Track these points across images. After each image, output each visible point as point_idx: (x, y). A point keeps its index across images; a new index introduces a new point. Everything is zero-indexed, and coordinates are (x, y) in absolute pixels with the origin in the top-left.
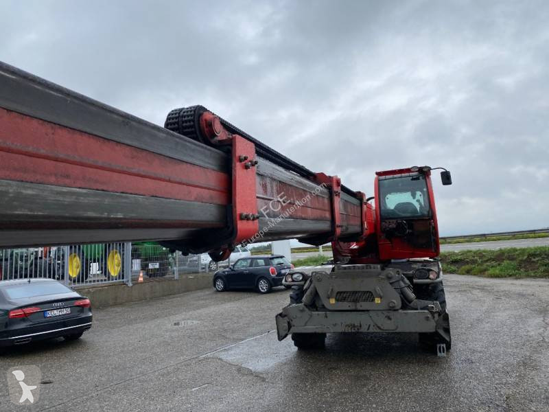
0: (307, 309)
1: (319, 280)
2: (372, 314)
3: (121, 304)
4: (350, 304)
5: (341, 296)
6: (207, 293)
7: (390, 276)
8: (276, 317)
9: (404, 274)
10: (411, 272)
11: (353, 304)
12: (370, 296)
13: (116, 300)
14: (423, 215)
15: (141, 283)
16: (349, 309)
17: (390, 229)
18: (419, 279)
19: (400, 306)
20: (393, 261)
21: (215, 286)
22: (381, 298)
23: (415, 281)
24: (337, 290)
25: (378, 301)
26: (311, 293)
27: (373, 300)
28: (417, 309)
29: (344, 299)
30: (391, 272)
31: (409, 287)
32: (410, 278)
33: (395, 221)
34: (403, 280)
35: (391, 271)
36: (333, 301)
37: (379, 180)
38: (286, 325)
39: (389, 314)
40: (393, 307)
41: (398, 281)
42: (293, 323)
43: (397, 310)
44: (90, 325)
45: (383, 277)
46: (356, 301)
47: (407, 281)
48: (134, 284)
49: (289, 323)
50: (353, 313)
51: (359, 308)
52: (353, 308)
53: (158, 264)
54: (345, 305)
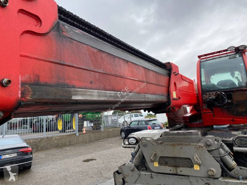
0: (136, 170)
1: (145, 146)
2: (192, 179)
3: (73, 145)
4: (171, 168)
5: (163, 161)
6: (117, 139)
7: (209, 143)
8: (114, 173)
9: (223, 141)
10: (231, 139)
11: (174, 168)
12: (189, 163)
13: (70, 143)
14: (240, 86)
15: (84, 134)
16: (171, 172)
17: (211, 100)
18: (239, 147)
19: (220, 174)
20: (215, 126)
21: (121, 135)
22: (200, 165)
23: (235, 148)
24: (160, 154)
25: (196, 167)
26: (139, 156)
27: (192, 166)
28: (238, 179)
29: (166, 164)
30: (210, 140)
31: (229, 154)
32: (230, 145)
33: (214, 93)
34: (223, 148)
35: (210, 138)
36: (156, 164)
37: (200, 62)
38: (121, 181)
39: (208, 182)
40: (213, 175)
41: (218, 149)
42: (126, 180)
43: (217, 178)
44: (31, 162)
45: (202, 145)
46: (176, 166)
47: (227, 149)
48: (80, 135)
49: (123, 179)
50: (174, 176)
51: (179, 173)
52: (175, 172)
53: (93, 124)
54: (167, 169)
